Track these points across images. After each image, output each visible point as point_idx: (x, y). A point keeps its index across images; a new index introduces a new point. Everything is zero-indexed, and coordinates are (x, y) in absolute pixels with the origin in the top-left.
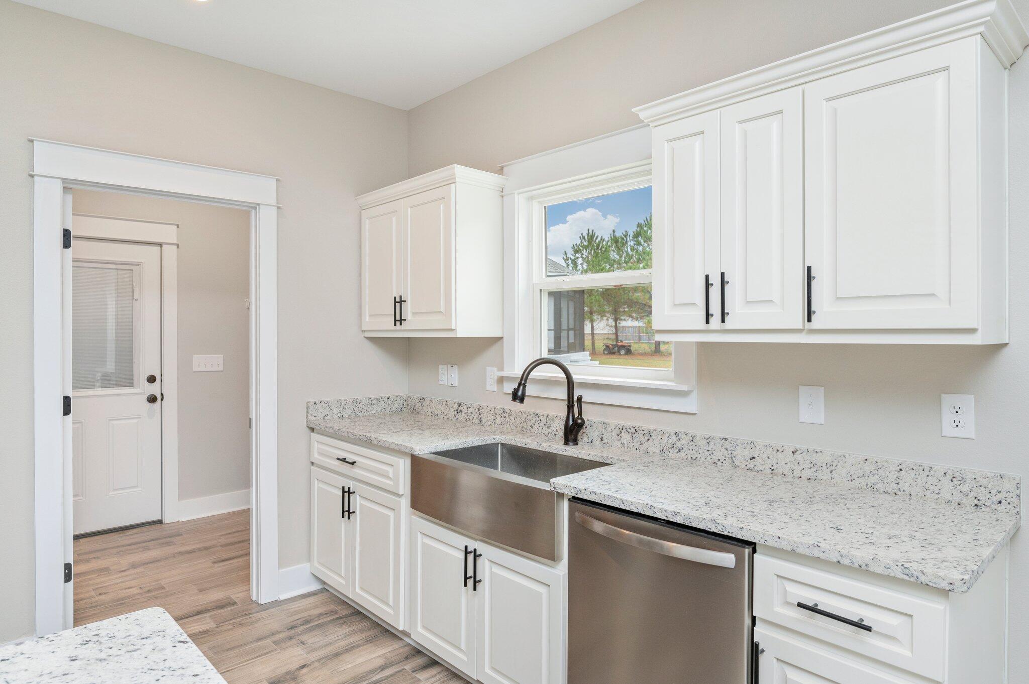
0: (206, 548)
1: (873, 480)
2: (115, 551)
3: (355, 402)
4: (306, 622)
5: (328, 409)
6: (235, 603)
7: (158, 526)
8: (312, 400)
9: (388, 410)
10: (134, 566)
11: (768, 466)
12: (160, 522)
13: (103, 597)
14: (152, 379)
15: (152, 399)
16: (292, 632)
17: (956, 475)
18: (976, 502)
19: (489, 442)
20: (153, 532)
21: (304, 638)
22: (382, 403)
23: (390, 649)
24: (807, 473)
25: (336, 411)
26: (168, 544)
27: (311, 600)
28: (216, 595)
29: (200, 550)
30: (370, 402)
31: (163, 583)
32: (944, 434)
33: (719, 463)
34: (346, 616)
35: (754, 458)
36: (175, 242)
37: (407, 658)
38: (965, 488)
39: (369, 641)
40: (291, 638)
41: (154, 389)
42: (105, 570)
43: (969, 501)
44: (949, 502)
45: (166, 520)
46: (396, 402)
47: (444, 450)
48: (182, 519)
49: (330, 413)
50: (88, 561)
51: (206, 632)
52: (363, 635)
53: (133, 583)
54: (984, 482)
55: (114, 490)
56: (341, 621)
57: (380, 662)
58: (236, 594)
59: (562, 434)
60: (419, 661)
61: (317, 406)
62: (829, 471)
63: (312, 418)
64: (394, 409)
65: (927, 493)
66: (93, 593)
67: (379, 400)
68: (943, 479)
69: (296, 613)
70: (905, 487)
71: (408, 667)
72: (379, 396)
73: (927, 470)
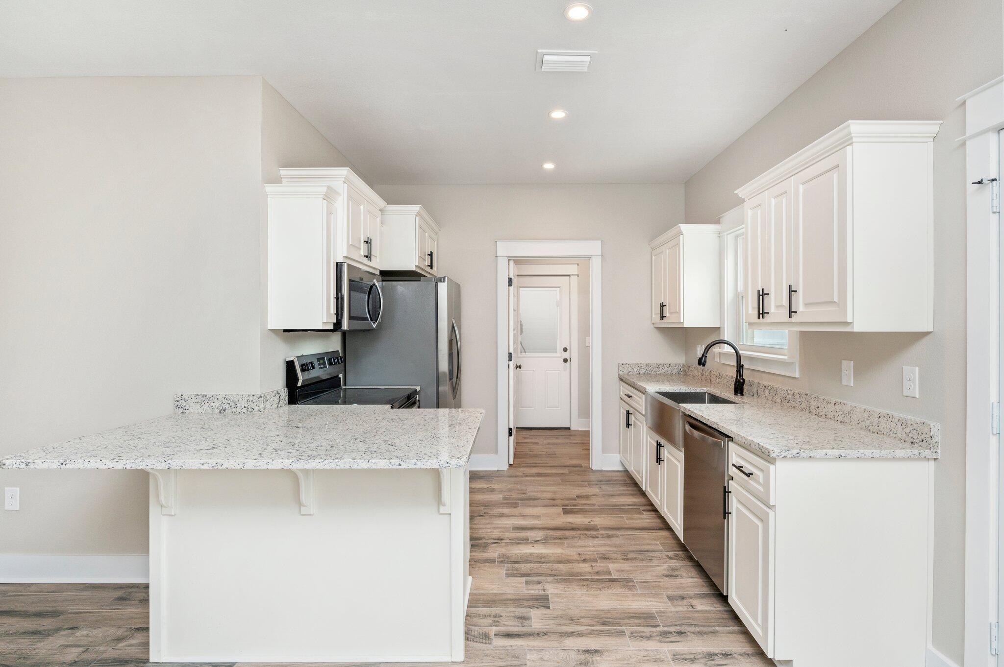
0: (583, 443)
1: (868, 423)
2: (544, 437)
3: (647, 365)
4: (608, 481)
5: (630, 368)
6: (582, 467)
7: (568, 431)
8: (621, 362)
9: (669, 372)
10: (549, 444)
11: (824, 413)
12: (569, 428)
13: (531, 453)
14: (565, 350)
15: (565, 361)
16: (599, 483)
17: (904, 421)
18: (912, 440)
19: (698, 391)
20: (564, 433)
21: (602, 486)
22: (666, 367)
23: (639, 500)
24: (840, 418)
25: (635, 370)
26: (568, 438)
27: (617, 473)
28: (574, 462)
29: (580, 443)
30: (657, 366)
31: (556, 453)
32: (904, 394)
33: (804, 410)
34: (629, 484)
35: (818, 407)
36: (577, 274)
37: (645, 505)
38: (907, 430)
39: (632, 495)
40: (597, 484)
41: (566, 355)
42: (537, 443)
43: (910, 440)
44: (901, 440)
45: (572, 429)
46: (675, 368)
47: (665, 391)
48: (580, 429)
49: (632, 371)
50: (532, 439)
51: (563, 474)
52: (631, 492)
53: (544, 450)
54: (915, 426)
55: (548, 407)
56: (624, 485)
57: (631, 503)
58: (584, 464)
59: (733, 387)
60: (650, 508)
61: (624, 366)
62: (849, 417)
63: (621, 372)
64: (674, 372)
65: (891, 433)
66: (528, 451)
67: (663, 366)
68: (898, 423)
69: (606, 477)
70: (881, 428)
71: (641, 508)
72: (663, 363)
73: (891, 417)
